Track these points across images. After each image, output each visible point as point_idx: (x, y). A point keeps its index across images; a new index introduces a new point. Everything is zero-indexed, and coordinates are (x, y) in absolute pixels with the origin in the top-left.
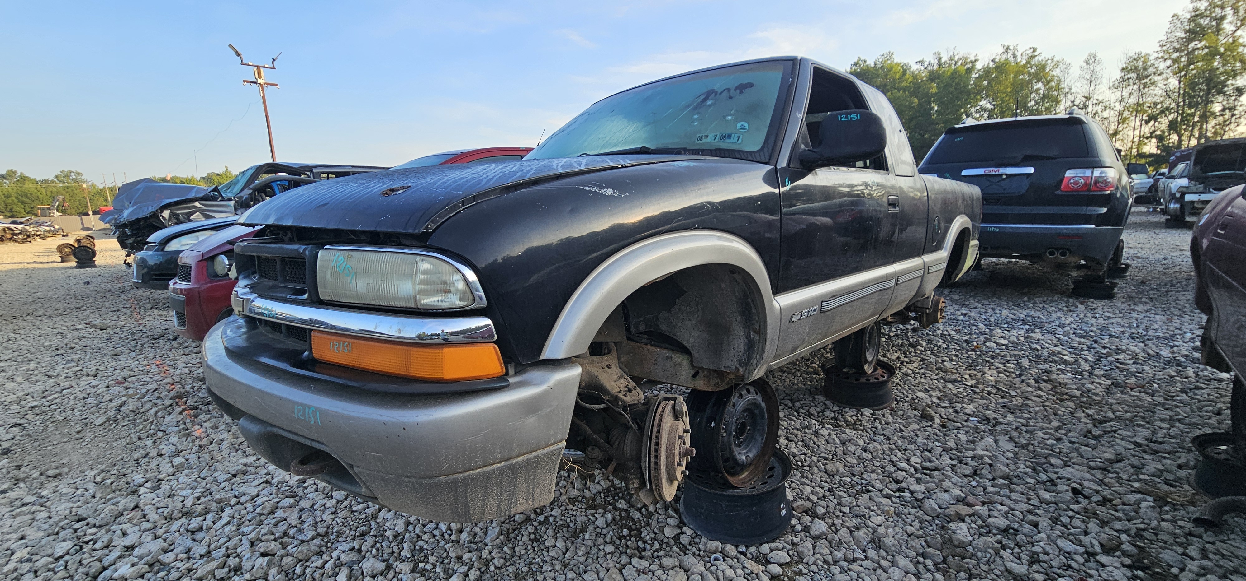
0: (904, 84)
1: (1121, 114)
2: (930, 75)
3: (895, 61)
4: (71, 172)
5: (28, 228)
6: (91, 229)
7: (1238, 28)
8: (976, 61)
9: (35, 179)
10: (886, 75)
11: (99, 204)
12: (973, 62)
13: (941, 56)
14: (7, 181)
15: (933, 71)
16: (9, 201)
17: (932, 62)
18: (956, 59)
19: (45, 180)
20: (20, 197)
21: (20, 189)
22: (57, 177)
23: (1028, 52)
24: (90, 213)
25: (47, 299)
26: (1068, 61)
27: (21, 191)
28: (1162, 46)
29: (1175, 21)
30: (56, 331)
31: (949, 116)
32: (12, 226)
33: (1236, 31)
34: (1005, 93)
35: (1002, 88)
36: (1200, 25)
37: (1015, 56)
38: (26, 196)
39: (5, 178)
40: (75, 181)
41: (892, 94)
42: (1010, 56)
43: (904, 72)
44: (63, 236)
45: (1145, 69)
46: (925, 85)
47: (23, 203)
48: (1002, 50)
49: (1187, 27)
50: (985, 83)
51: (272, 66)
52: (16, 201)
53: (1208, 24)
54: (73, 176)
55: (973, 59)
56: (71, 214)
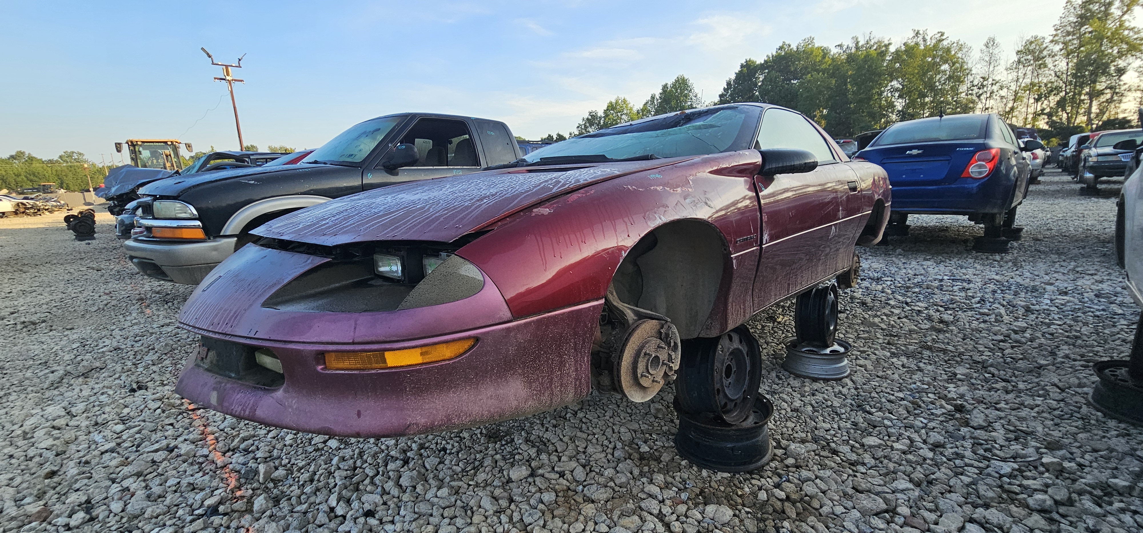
0: (823, 66)
1: (1016, 93)
2: (848, 58)
3: (816, 46)
4: (73, 153)
5: (38, 203)
6: (93, 204)
7: (1124, 14)
8: (890, 44)
9: (41, 160)
10: (807, 58)
11: (99, 181)
12: (887, 46)
13: (859, 40)
14: (16, 161)
15: (851, 53)
16: (19, 179)
17: (850, 46)
18: (872, 43)
19: (50, 160)
20: (28, 176)
21: (28, 169)
22: (61, 157)
23: (936, 36)
24: (91, 189)
25: (58, 254)
26: (969, 45)
27: (29, 170)
28: (1056, 30)
29: (1068, 7)
30: (67, 271)
31: (861, 96)
32: (25, 201)
33: (1123, 15)
34: (913, 74)
35: (910, 70)
36: (1090, 10)
37: (925, 40)
38: (34, 175)
39: (15, 159)
40: (77, 161)
41: (812, 76)
42: (920, 39)
43: (824, 57)
44: (68, 210)
45: (1041, 52)
46: (843, 67)
47: (31, 181)
48: (912, 34)
49: (1079, 12)
50: (898, 65)
51: (238, 65)
52: (25, 179)
53: (1097, 9)
54: (75, 156)
55: (887, 42)
56: (74, 191)
